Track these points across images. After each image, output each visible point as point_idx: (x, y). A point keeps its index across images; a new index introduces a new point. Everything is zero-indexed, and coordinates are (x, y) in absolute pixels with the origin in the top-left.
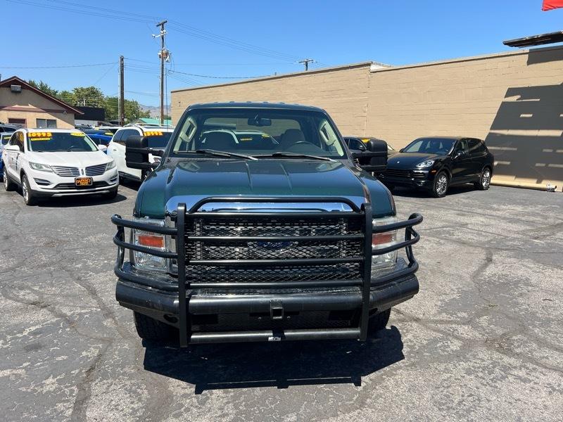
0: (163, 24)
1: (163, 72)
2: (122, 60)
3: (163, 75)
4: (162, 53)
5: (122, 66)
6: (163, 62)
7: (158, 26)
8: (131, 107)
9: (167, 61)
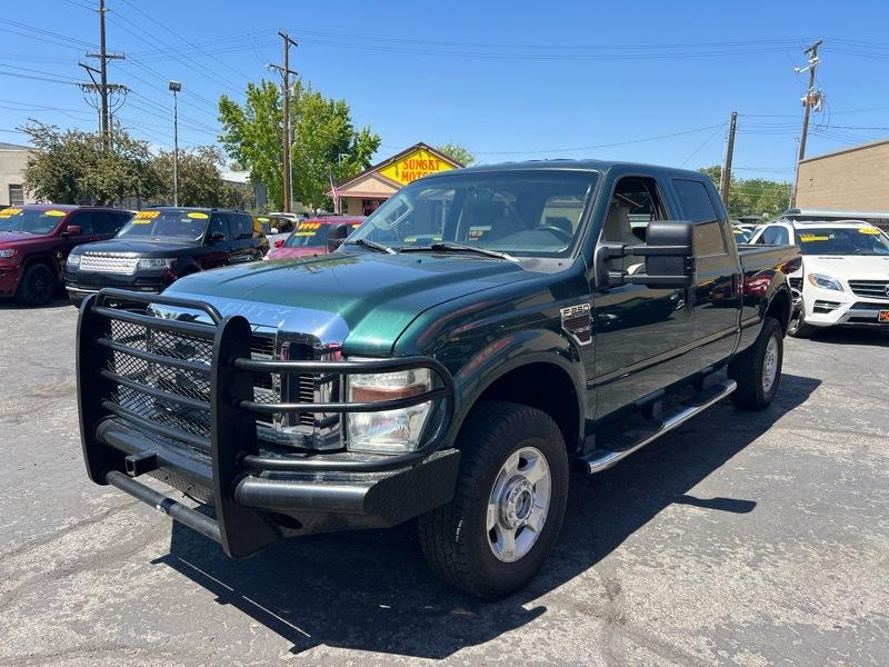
0: (815, 48)
1: (805, 130)
2: (734, 118)
3: (805, 135)
4: (809, 98)
5: (733, 128)
6: (808, 112)
7: (807, 52)
8: (779, 194)
9: (817, 110)
